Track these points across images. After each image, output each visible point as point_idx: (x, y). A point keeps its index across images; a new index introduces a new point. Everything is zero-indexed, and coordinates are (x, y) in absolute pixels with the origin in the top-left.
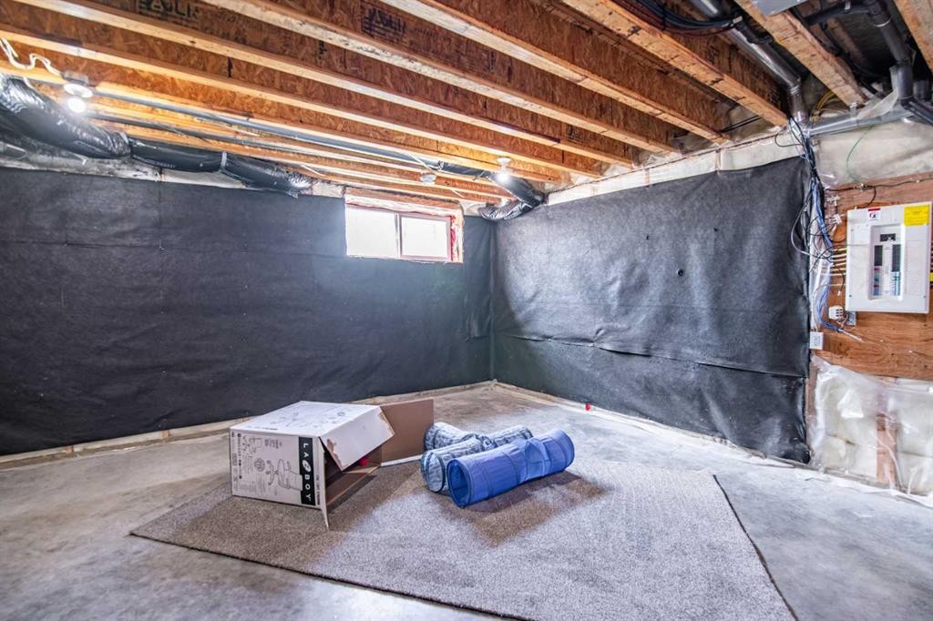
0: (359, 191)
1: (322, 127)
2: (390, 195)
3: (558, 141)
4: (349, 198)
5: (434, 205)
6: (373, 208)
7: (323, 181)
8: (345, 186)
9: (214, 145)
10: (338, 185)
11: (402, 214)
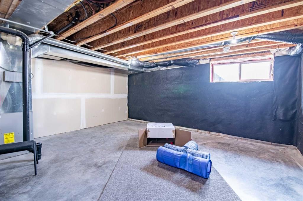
0: (216, 59)
1: (173, 49)
2: (229, 57)
3: (238, 16)
4: (212, 62)
5: (254, 56)
6: (227, 63)
7: (203, 59)
8: (210, 59)
9: (168, 59)
10: (208, 59)
11: (241, 63)
